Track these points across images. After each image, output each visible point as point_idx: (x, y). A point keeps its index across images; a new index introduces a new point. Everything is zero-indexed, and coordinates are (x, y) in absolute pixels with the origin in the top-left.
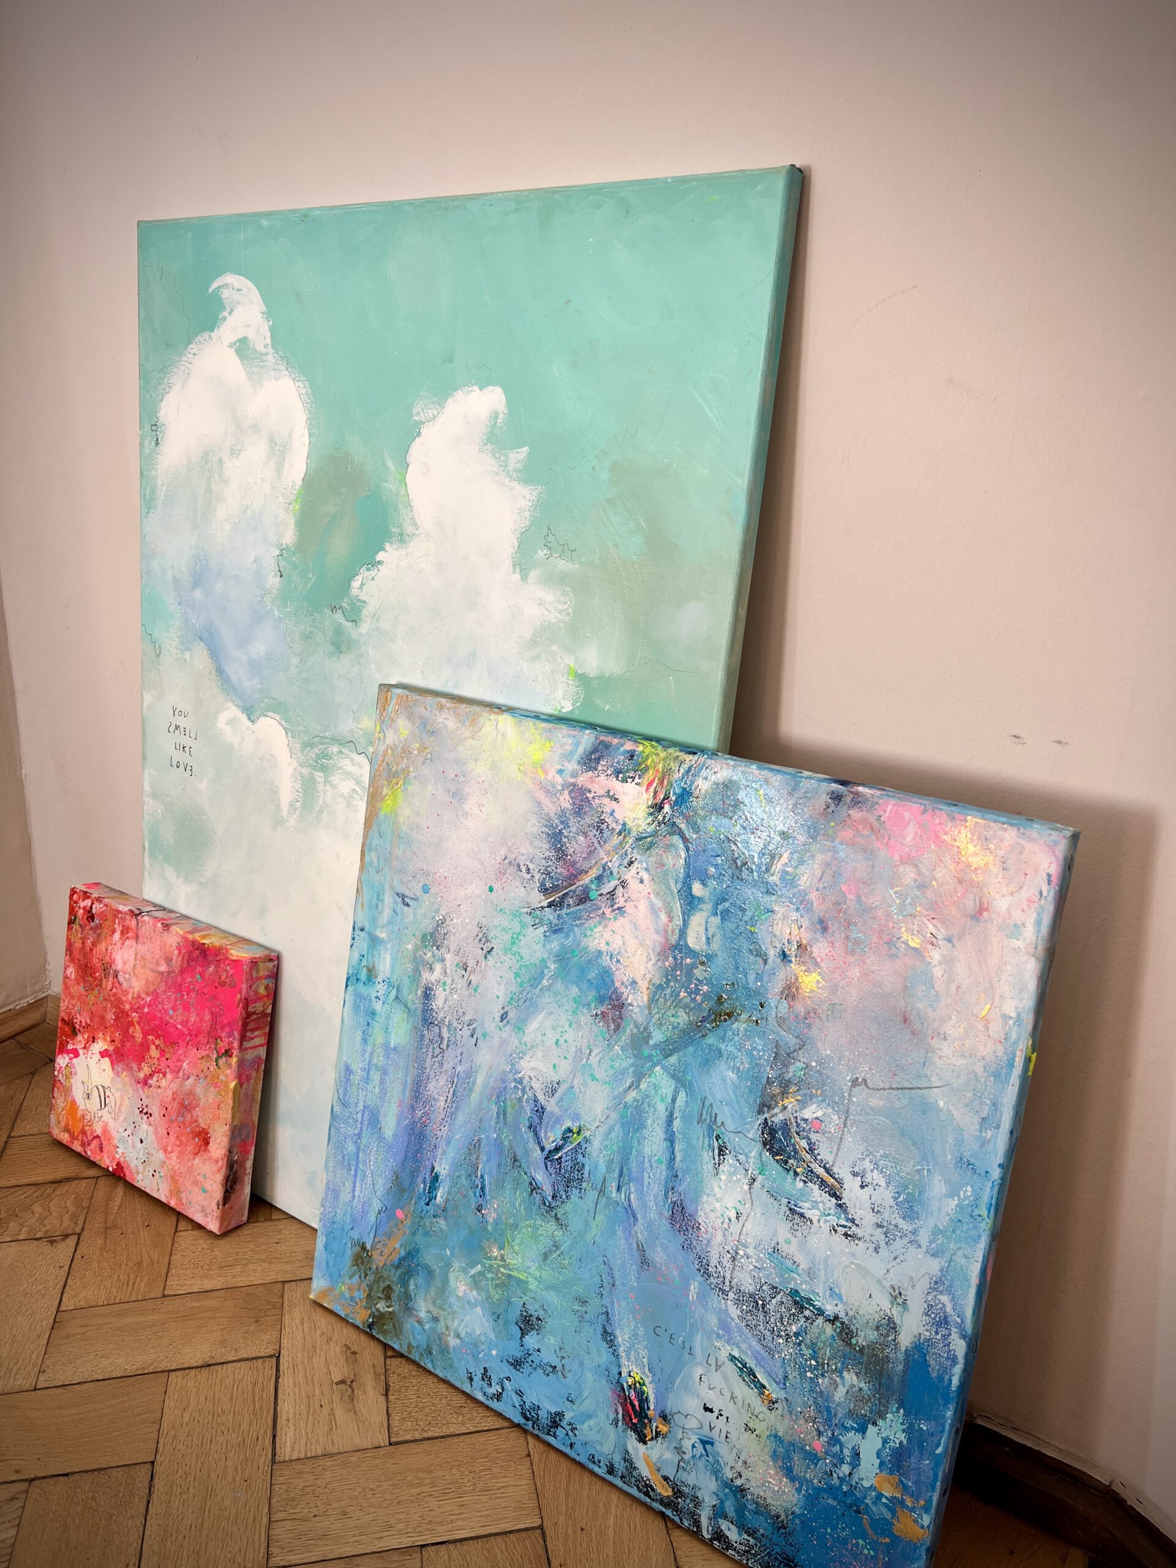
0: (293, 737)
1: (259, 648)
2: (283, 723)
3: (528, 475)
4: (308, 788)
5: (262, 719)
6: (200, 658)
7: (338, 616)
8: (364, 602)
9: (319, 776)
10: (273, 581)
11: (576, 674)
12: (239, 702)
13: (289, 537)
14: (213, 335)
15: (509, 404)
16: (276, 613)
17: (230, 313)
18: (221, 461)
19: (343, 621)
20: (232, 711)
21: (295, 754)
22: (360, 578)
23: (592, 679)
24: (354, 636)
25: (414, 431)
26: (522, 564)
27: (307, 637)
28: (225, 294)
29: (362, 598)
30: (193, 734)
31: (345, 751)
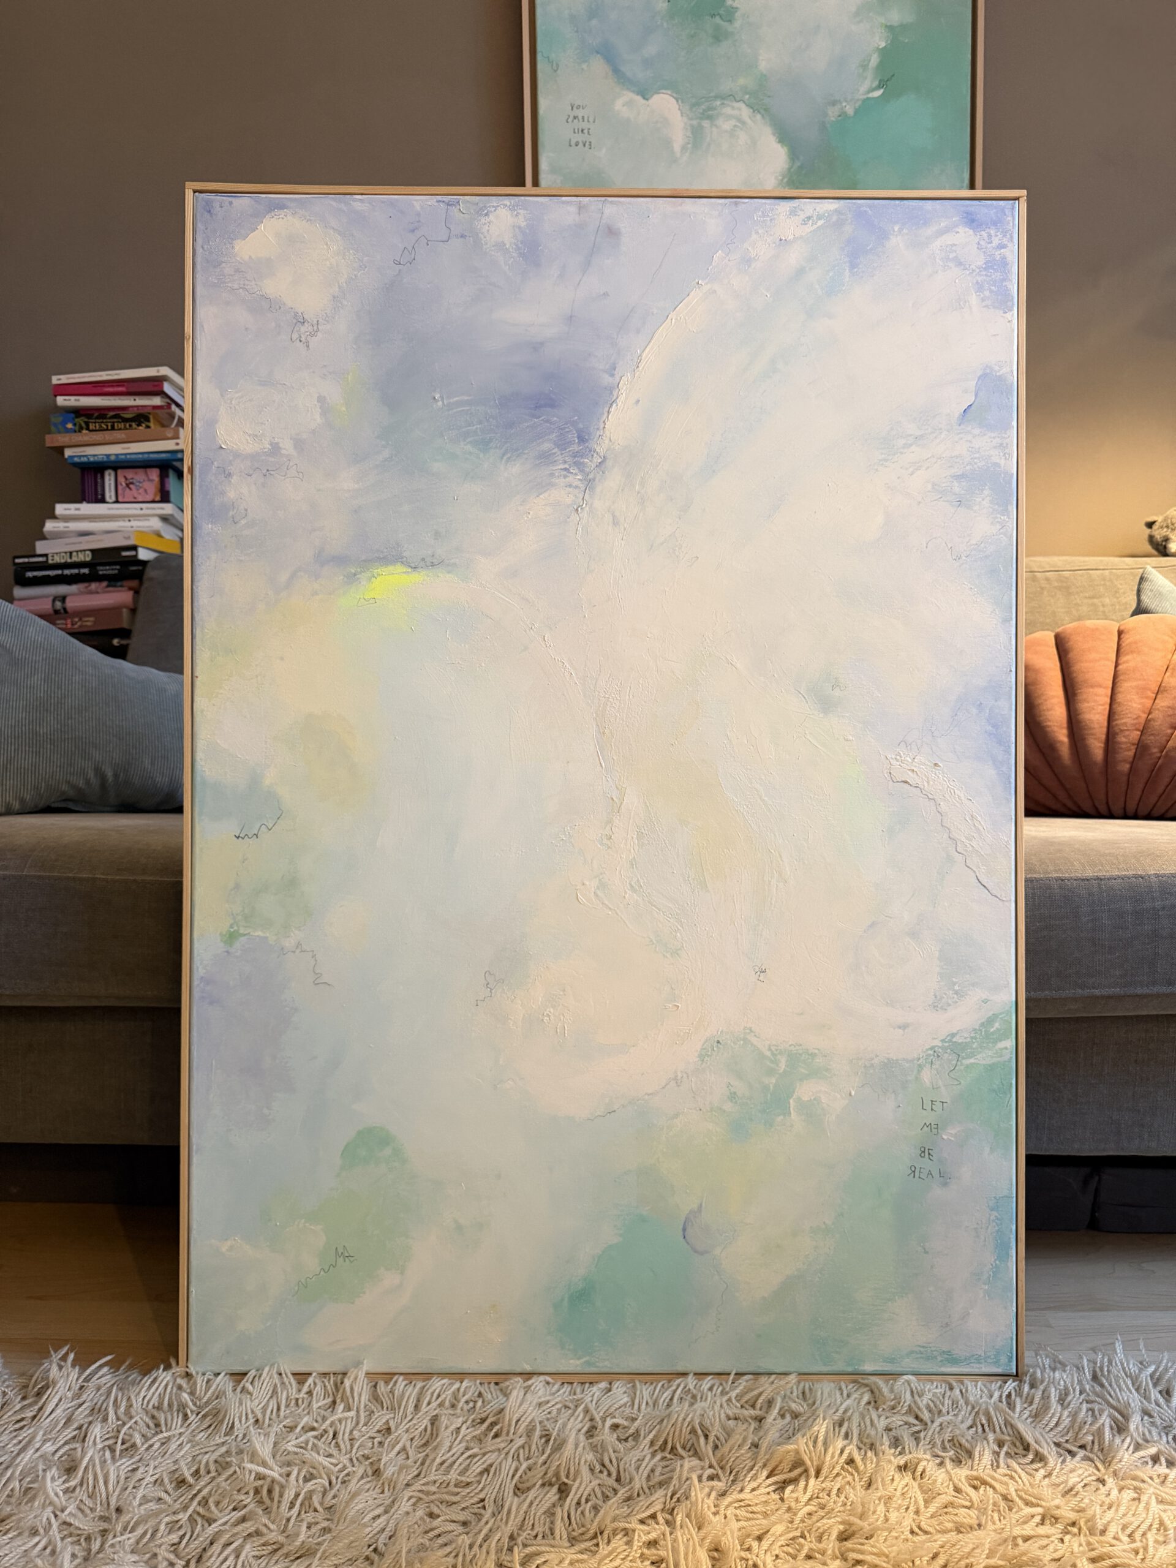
0: (682, 102)
1: (651, 50)
2: (675, 95)
4: (697, 133)
5: (656, 96)
6: (598, 65)
7: (717, 19)
8: (737, 8)
9: (706, 124)
10: (662, 5)
11: (886, 26)
12: (633, 89)
16: (665, 25)
19: (721, 22)
20: (629, 95)
21: (684, 113)
23: (897, 27)
24: (730, 29)
27: (691, 36)
29: (734, 6)
30: (591, 120)
31: (725, 102)
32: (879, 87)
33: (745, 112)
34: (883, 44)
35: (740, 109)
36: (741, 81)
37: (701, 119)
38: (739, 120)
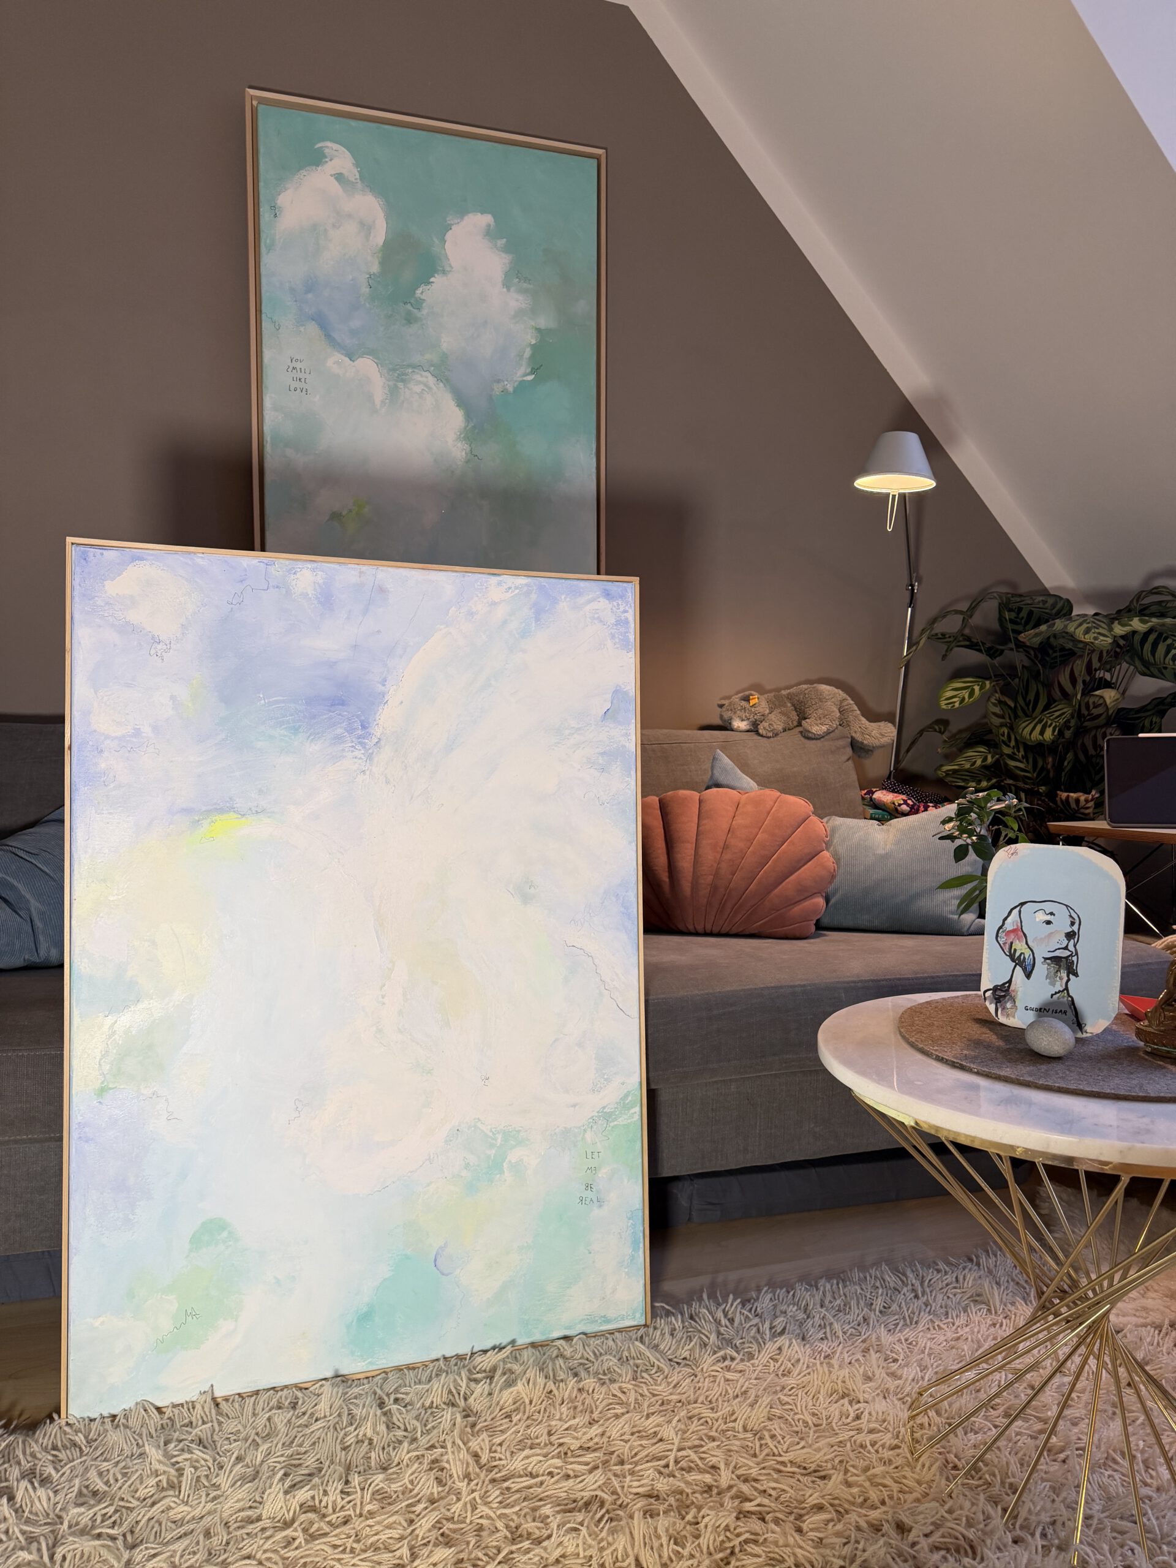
0: (381, 366)
1: (355, 323)
2: (374, 360)
3: (506, 249)
4: (393, 392)
5: (360, 360)
6: (312, 329)
7: (409, 306)
9: (400, 385)
10: (365, 290)
11: (536, 328)
12: (342, 351)
13: (375, 268)
14: (319, 168)
15: (495, 221)
16: (368, 305)
17: (331, 160)
18: (326, 230)
19: (412, 309)
20: (338, 357)
21: (383, 375)
22: (421, 289)
23: (543, 330)
24: (419, 315)
25: (449, 228)
26: (507, 284)
27: (388, 316)
28: (326, 151)
30: (308, 371)
31: (415, 370)
32: (532, 373)
33: (431, 380)
34: (533, 342)
35: (427, 377)
36: (428, 356)
37: (397, 381)
38: (426, 385)
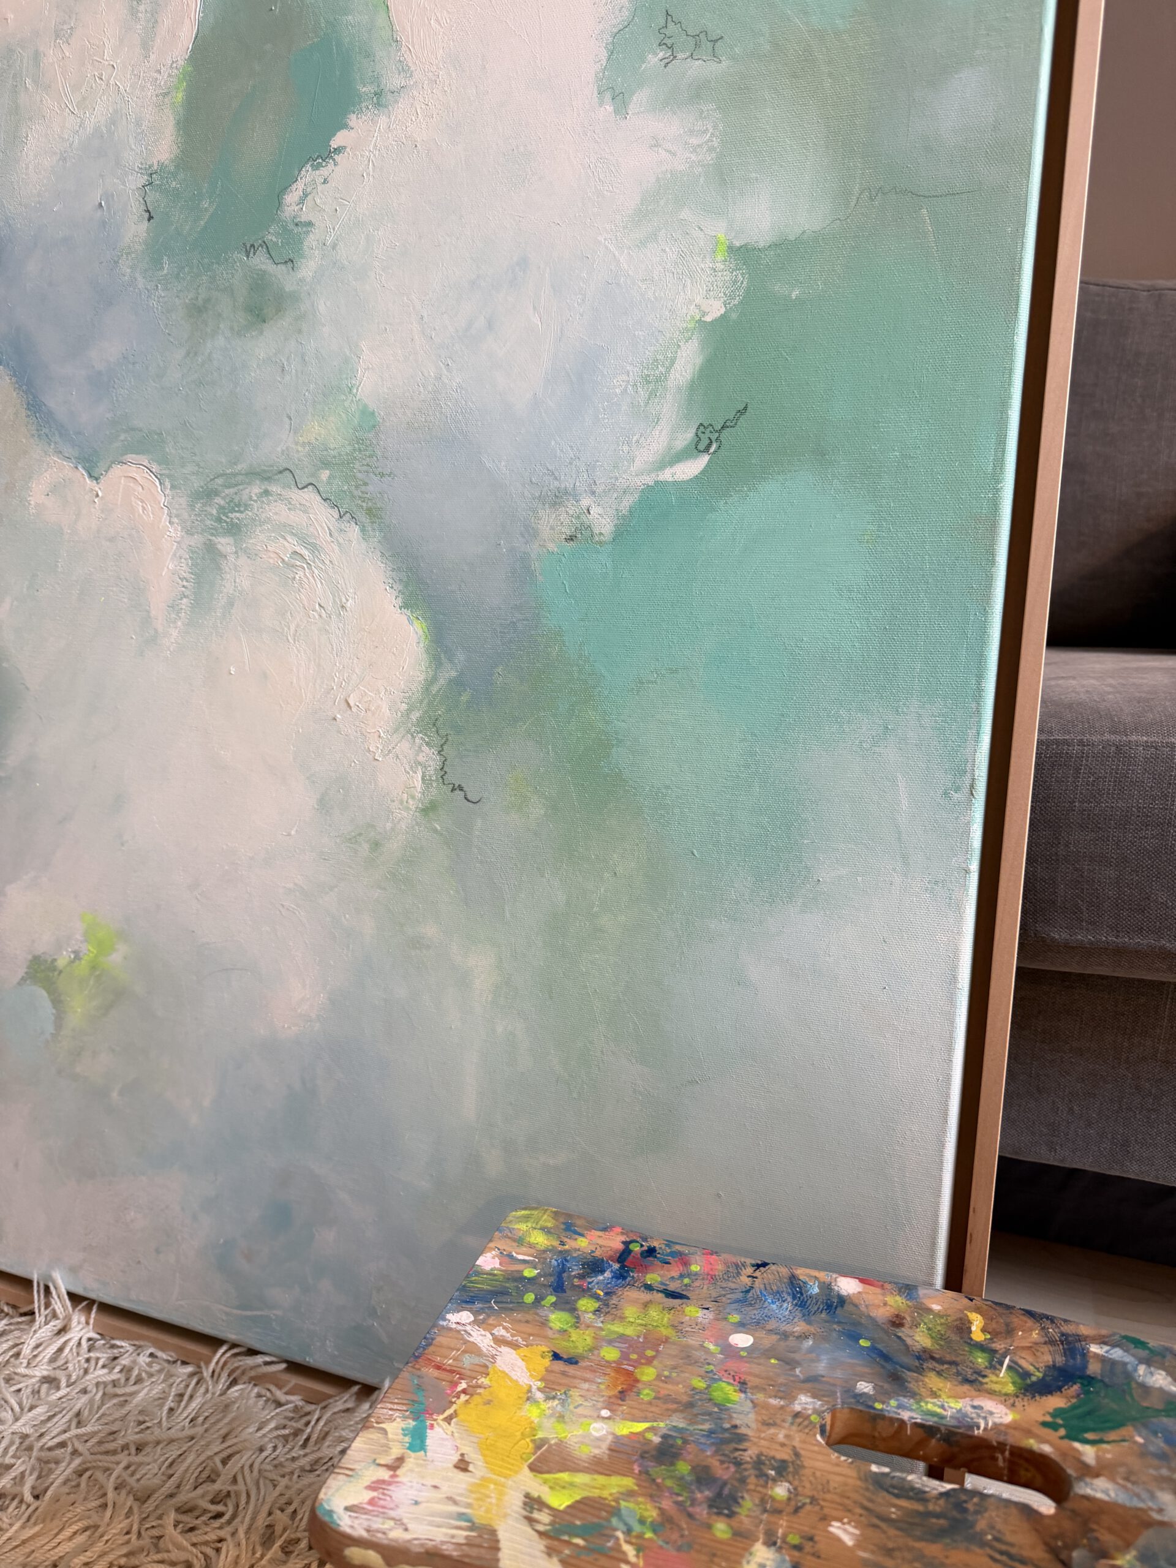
0: (173, 487)
1: (108, 350)
2: (155, 467)
4: (204, 569)
5: (117, 470)
7: (260, 261)
8: (310, 224)
9: (225, 543)
10: (136, 230)
11: (731, 249)
12: (68, 450)
13: (165, 149)
16: (141, 282)
18: (37, 56)
19: (270, 267)
20: (60, 468)
21: (177, 516)
22: (299, 187)
23: (765, 249)
24: (290, 287)
26: (617, 85)
27: (198, 310)
29: (304, 218)
31: (274, 488)
32: (697, 448)
35: (308, 510)
37: (215, 532)
38: (303, 540)
